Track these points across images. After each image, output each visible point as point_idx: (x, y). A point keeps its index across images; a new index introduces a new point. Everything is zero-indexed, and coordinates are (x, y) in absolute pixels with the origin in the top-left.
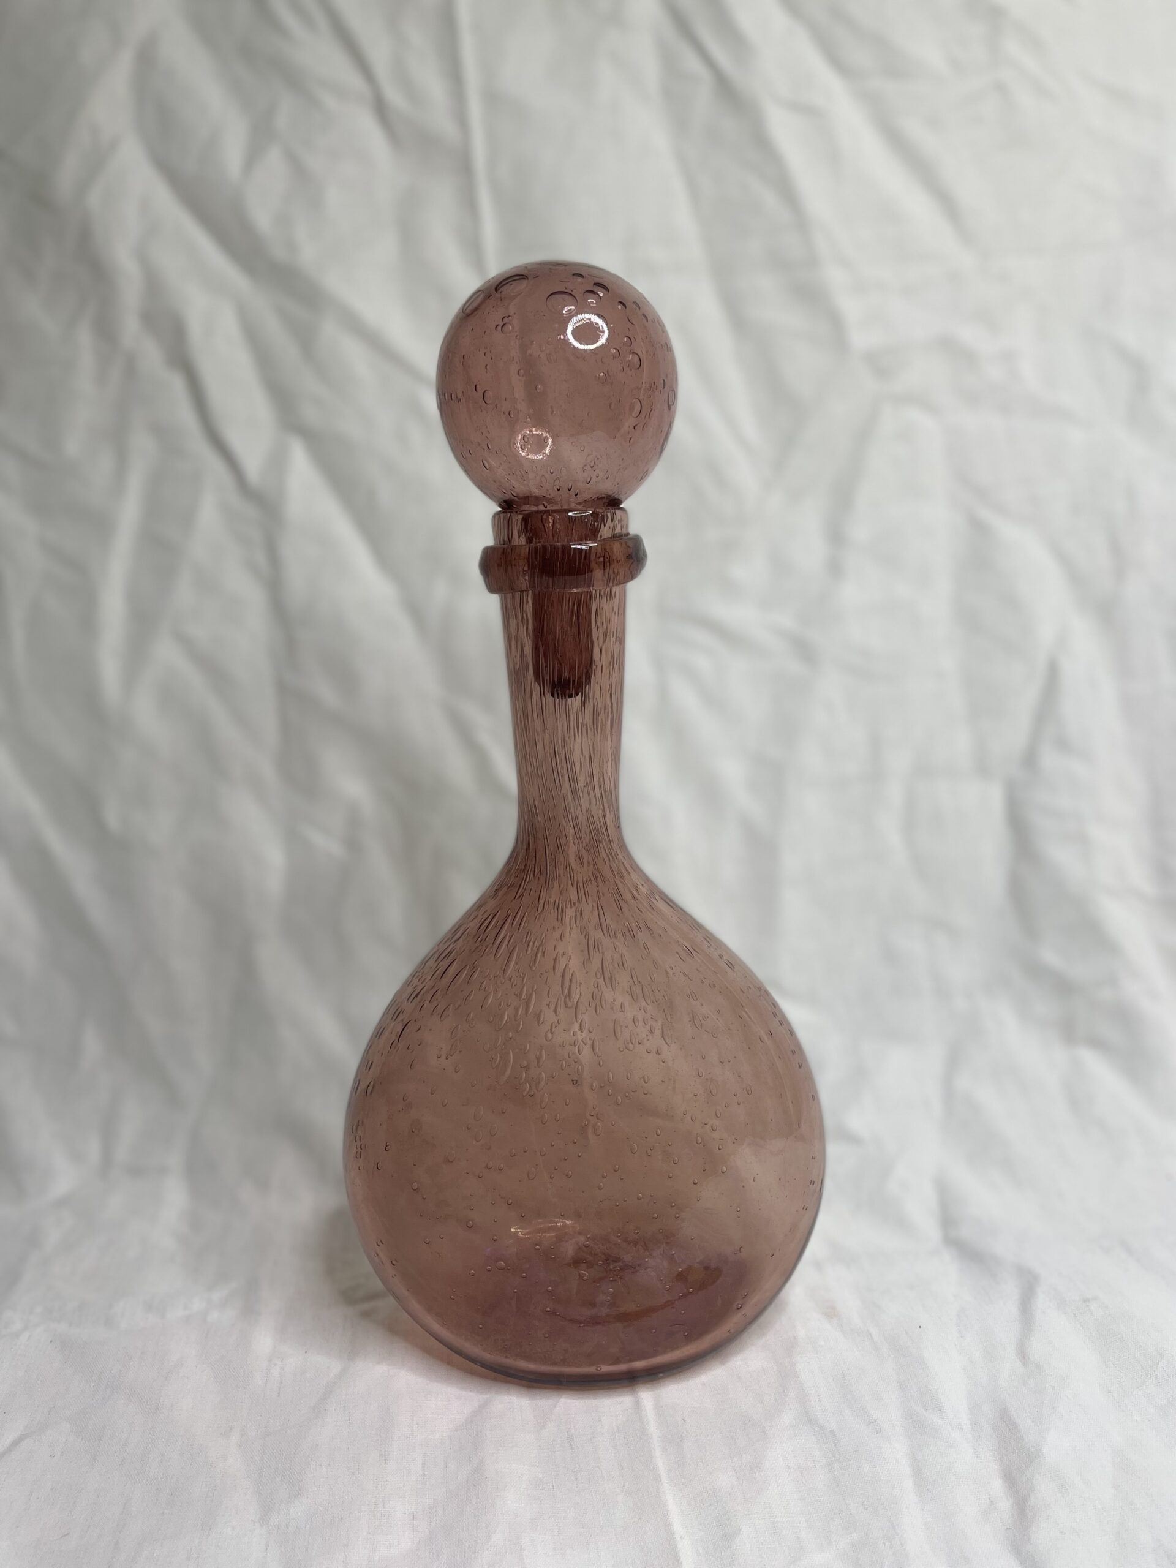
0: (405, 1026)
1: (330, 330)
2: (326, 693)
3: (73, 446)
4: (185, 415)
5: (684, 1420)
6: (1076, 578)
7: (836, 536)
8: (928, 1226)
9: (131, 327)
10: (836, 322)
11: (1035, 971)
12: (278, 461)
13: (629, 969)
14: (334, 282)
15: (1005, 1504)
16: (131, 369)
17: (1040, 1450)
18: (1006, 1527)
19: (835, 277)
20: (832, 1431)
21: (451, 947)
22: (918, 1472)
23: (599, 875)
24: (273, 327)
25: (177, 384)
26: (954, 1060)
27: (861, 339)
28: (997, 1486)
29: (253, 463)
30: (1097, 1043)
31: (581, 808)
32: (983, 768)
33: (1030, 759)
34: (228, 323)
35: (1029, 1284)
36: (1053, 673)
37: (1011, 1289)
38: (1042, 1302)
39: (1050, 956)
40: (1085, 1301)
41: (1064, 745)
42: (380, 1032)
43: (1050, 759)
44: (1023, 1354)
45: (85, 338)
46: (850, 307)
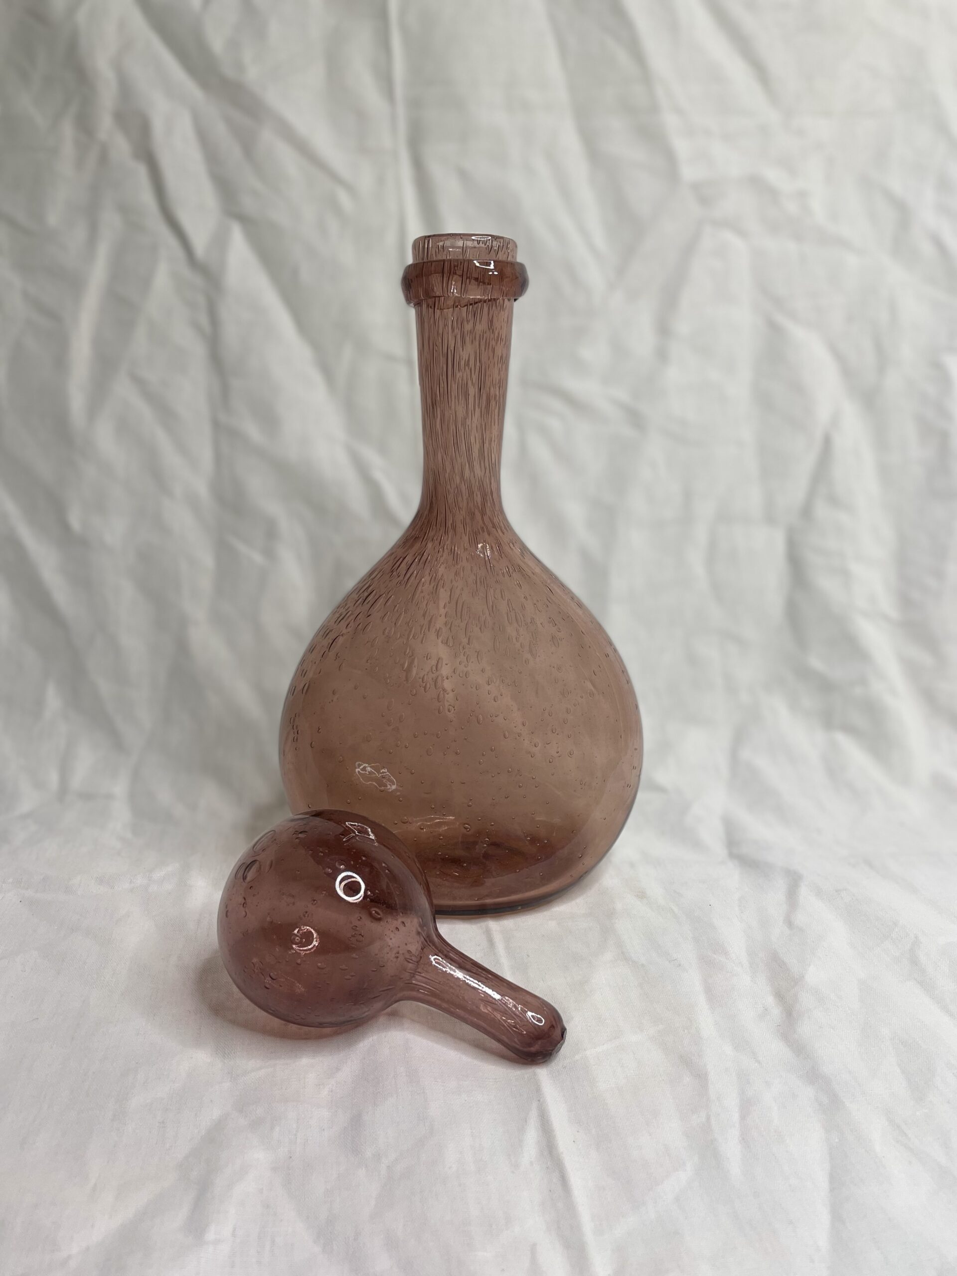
0: (334, 640)
1: (267, 136)
2: (253, 431)
3: (53, 219)
4: (147, 198)
5: (528, 955)
6: (847, 372)
7: (664, 329)
8: (718, 848)
9: (105, 124)
10: (670, 157)
11: (804, 673)
12: (220, 241)
13: (506, 600)
14: (273, 97)
15: (776, 1012)
16: (104, 158)
17: (803, 977)
18: (776, 1025)
19: (671, 121)
20: (643, 965)
21: (369, 582)
22: (709, 990)
23: (485, 528)
24: (220, 131)
25: (141, 172)
26: (739, 738)
27: (689, 173)
28: (770, 1000)
29: (200, 240)
30: (850, 729)
31: (474, 474)
32: (770, 518)
33: (807, 512)
34: (185, 126)
35: (794, 880)
36: (827, 442)
37: (780, 885)
38: (804, 892)
39: (816, 662)
40: (837, 891)
41: (834, 501)
42: (312, 649)
43: (822, 510)
44: (789, 923)
45: (68, 130)
46: (682, 146)
